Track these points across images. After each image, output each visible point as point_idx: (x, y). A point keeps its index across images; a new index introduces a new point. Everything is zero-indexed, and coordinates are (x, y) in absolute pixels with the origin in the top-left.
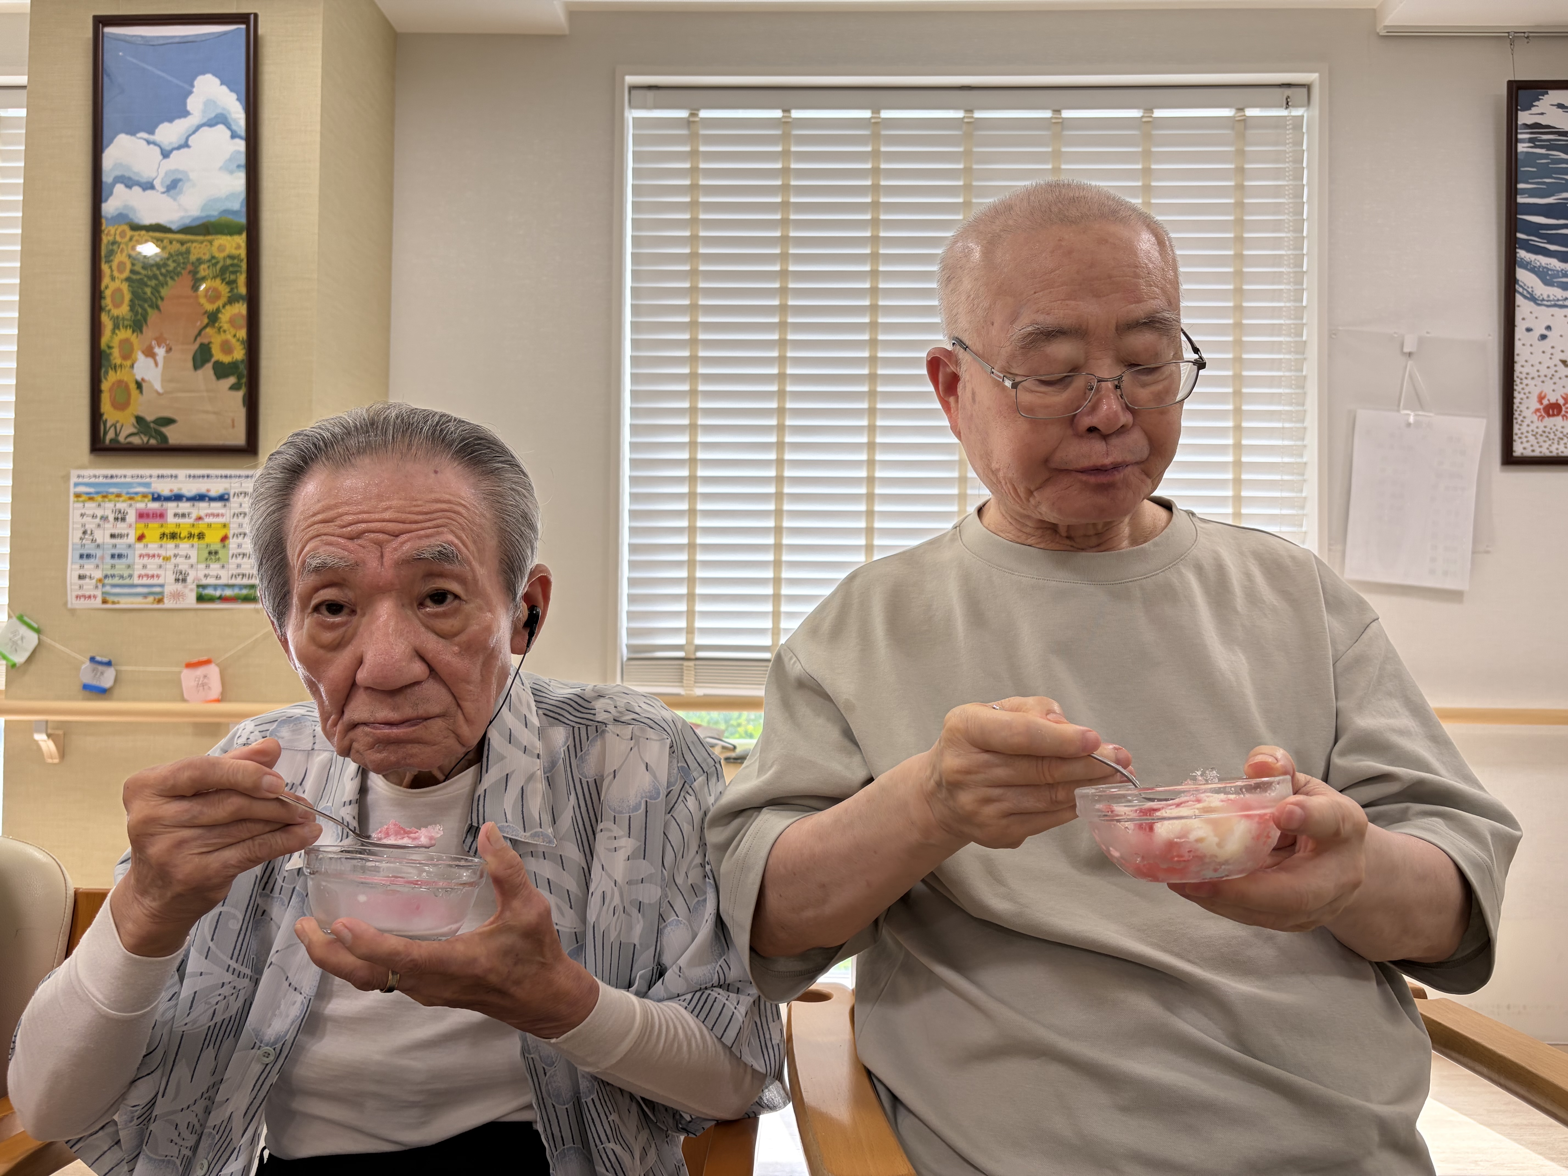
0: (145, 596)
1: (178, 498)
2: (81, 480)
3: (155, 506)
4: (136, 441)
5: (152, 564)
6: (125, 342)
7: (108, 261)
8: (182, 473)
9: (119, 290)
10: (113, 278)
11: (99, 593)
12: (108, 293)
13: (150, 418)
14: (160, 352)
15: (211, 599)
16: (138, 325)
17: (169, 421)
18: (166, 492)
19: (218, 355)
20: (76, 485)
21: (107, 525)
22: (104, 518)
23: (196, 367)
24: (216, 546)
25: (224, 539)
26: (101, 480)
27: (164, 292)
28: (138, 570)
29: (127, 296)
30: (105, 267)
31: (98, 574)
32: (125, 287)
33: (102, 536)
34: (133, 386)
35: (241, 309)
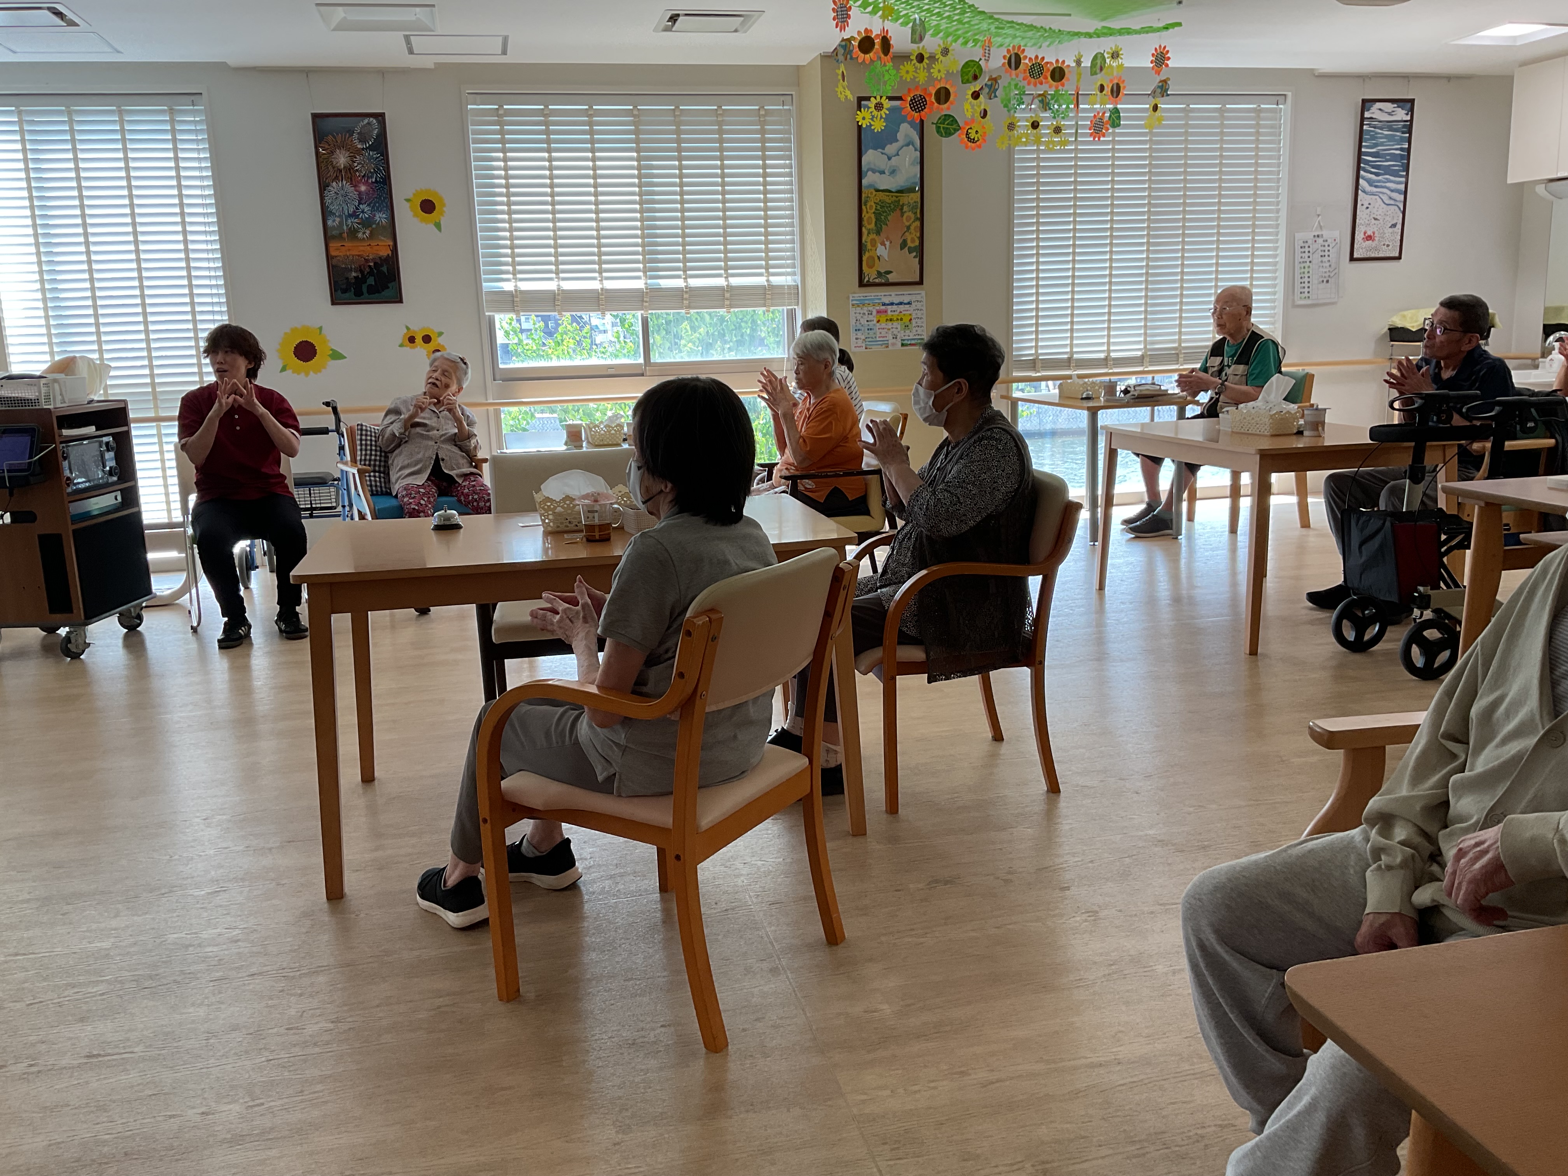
0: (881, 345)
1: (892, 304)
2: (855, 298)
3: (884, 307)
4: (877, 281)
5: (884, 332)
6: (873, 240)
7: (865, 205)
8: (893, 294)
9: (870, 217)
10: (868, 212)
11: (864, 345)
12: (865, 219)
13: (882, 271)
14: (887, 243)
15: (906, 345)
16: (878, 232)
17: (890, 272)
18: (887, 302)
19: (910, 244)
20: (853, 300)
21: (866, 317)
22: (864, 314)
23: (901, 249)
24: (908, 323)
25: (911, 320)
26: (863, 297)
27: (889, 218)
28: (878, 335)
29: (874, 220)
30: (864, 207)
31: (863, 337)
32: (873, 216)
33: (863, 321)
34: (876, 258)
35: (918, 223)
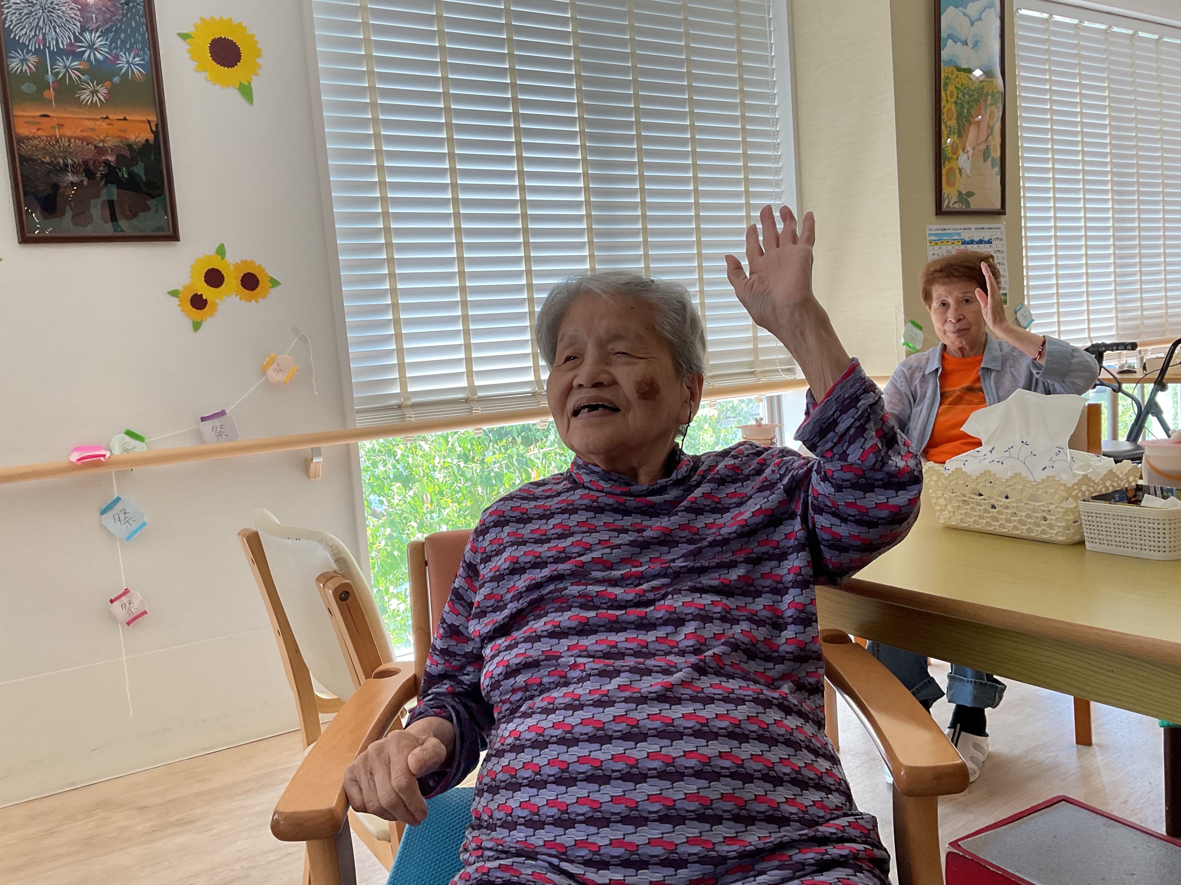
2: (931, 232)
4: (957, 206)
6: (953, 144)
7: (945, 90)
8: (973, 226)
9: (949, 110)
10: (947, 101)
12: (944, 111)
13: (964, 193)
14: (970, 150)
16: (960, 133)
17: (970, 194)
18: (967, 239)
19: (993, 153)
20: (930, 235)
23: (984, 161)
26: (940, 232)
27: (972, 112)
29: (955, 114)
30: (942, 93)
32: (953, 106)
34: (957, 171)
